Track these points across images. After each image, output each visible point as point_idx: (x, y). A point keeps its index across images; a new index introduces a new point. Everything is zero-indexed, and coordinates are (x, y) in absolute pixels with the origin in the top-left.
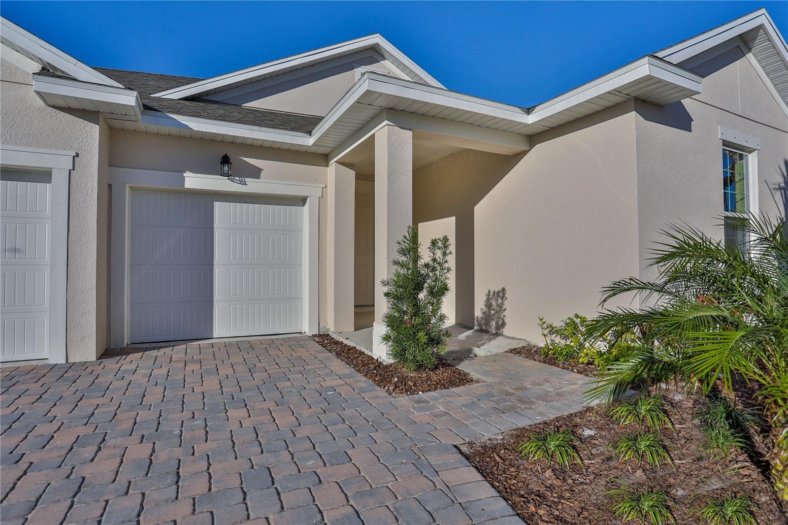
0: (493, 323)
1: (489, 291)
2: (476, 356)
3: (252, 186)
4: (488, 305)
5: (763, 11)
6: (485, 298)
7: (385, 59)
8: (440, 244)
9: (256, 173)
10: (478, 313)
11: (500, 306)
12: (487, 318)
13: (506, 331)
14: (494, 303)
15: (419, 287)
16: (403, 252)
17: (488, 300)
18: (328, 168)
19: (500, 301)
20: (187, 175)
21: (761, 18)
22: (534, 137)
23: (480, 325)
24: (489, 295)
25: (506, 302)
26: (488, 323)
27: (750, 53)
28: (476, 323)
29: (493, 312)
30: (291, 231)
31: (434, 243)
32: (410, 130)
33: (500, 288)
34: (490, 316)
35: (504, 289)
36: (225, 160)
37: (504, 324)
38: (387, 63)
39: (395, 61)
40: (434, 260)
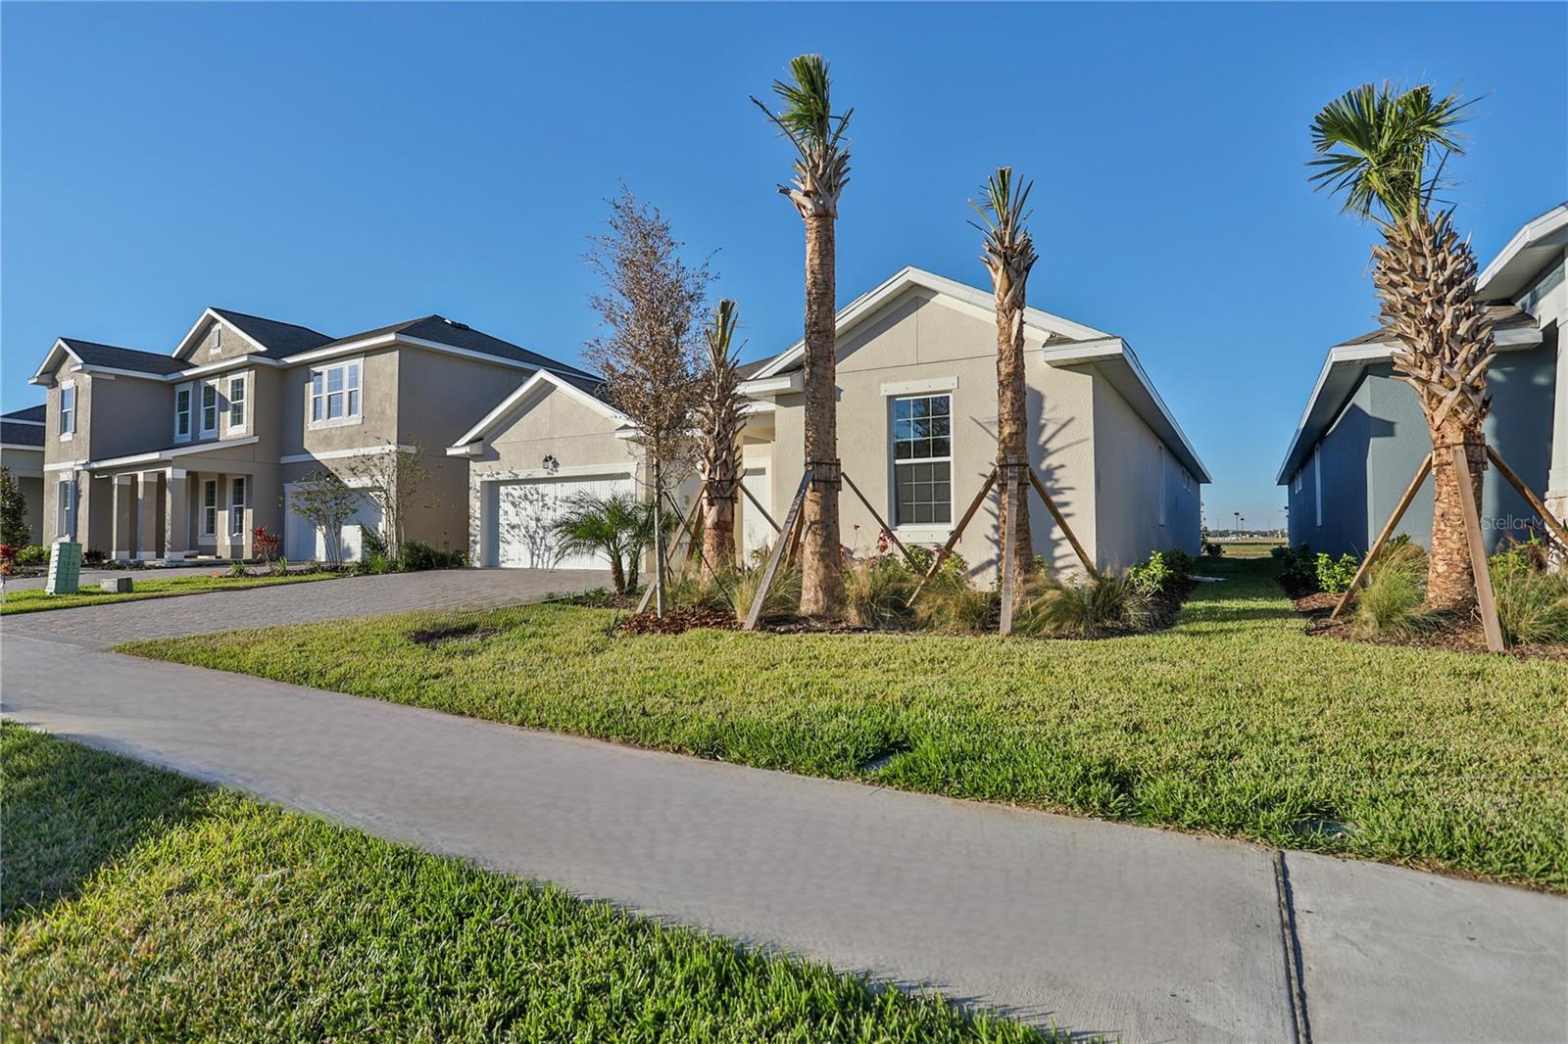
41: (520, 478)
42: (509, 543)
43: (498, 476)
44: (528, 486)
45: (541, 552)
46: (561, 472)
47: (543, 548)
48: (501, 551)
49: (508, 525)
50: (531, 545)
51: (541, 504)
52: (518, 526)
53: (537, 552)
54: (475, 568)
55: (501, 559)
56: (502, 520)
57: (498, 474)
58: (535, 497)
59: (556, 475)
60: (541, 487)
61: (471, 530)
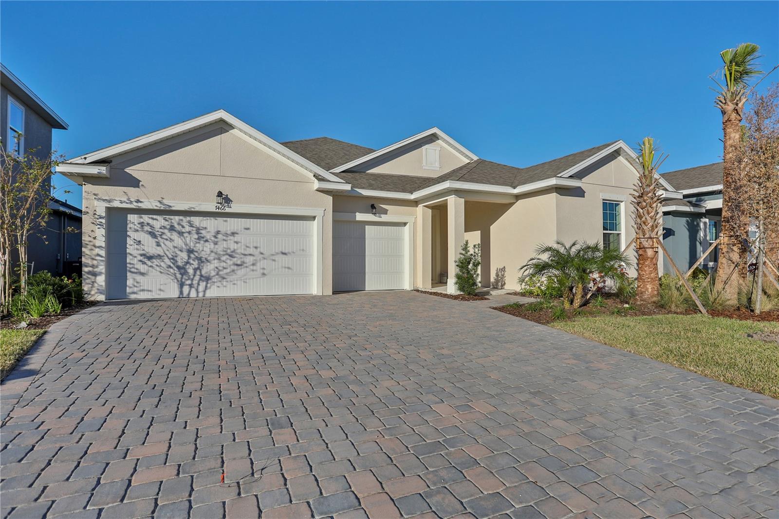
0: (500, 284)
1: (497, 269)
2: (491, 295)
3: (384, 218)
4: (497, 275)
5: (621, 141)
6: (496, 272)
7: (439, 139)
8: (477, 246)
9: (385, 212)
10: (492, 280)
11: (503, 275)
12: (497, 281)
13: (506, 287)
14: (500, 274)
15: (469, 263)
16: (463, 249)
17: (497, 273)
18: (418, 208)
19: (503, 273)
20: (357, 214)
21: (621, 144)
22: (518, 197)
23: (493, 285)
24: (497, 270)
25: (505, 273)
26: (497, 284)
27: (620, 156)
28: (491, 285)
29: (500, 278)
30: (399, 239)
31: (475, 246)
32: (463, 198)
33: (503, 267)
34: (498, 281)
35: (504, 267)
36: (373, 207)
37: (505, 284)
38: (439, 142)
39: (444, 140)
40: (475, 252)
41: (173, 209)
42: (143, 274)
43: (140, 204)
44: (177, 218)
45: (195, 282)
46: (235, 208)
47: (197, 278)
48: (130, 282)
49: (141, 255)
50: (179, 276)
51: (196, 236)
52: (159, 257)
53: (189, 282)
54: (94, 304)
55: (128, 290)
56: (131, 248)
57: (138, 201)
58: (188, 228)
59: (228, 210)
60: (196, 220)
61: (83, 259)
